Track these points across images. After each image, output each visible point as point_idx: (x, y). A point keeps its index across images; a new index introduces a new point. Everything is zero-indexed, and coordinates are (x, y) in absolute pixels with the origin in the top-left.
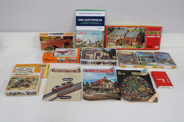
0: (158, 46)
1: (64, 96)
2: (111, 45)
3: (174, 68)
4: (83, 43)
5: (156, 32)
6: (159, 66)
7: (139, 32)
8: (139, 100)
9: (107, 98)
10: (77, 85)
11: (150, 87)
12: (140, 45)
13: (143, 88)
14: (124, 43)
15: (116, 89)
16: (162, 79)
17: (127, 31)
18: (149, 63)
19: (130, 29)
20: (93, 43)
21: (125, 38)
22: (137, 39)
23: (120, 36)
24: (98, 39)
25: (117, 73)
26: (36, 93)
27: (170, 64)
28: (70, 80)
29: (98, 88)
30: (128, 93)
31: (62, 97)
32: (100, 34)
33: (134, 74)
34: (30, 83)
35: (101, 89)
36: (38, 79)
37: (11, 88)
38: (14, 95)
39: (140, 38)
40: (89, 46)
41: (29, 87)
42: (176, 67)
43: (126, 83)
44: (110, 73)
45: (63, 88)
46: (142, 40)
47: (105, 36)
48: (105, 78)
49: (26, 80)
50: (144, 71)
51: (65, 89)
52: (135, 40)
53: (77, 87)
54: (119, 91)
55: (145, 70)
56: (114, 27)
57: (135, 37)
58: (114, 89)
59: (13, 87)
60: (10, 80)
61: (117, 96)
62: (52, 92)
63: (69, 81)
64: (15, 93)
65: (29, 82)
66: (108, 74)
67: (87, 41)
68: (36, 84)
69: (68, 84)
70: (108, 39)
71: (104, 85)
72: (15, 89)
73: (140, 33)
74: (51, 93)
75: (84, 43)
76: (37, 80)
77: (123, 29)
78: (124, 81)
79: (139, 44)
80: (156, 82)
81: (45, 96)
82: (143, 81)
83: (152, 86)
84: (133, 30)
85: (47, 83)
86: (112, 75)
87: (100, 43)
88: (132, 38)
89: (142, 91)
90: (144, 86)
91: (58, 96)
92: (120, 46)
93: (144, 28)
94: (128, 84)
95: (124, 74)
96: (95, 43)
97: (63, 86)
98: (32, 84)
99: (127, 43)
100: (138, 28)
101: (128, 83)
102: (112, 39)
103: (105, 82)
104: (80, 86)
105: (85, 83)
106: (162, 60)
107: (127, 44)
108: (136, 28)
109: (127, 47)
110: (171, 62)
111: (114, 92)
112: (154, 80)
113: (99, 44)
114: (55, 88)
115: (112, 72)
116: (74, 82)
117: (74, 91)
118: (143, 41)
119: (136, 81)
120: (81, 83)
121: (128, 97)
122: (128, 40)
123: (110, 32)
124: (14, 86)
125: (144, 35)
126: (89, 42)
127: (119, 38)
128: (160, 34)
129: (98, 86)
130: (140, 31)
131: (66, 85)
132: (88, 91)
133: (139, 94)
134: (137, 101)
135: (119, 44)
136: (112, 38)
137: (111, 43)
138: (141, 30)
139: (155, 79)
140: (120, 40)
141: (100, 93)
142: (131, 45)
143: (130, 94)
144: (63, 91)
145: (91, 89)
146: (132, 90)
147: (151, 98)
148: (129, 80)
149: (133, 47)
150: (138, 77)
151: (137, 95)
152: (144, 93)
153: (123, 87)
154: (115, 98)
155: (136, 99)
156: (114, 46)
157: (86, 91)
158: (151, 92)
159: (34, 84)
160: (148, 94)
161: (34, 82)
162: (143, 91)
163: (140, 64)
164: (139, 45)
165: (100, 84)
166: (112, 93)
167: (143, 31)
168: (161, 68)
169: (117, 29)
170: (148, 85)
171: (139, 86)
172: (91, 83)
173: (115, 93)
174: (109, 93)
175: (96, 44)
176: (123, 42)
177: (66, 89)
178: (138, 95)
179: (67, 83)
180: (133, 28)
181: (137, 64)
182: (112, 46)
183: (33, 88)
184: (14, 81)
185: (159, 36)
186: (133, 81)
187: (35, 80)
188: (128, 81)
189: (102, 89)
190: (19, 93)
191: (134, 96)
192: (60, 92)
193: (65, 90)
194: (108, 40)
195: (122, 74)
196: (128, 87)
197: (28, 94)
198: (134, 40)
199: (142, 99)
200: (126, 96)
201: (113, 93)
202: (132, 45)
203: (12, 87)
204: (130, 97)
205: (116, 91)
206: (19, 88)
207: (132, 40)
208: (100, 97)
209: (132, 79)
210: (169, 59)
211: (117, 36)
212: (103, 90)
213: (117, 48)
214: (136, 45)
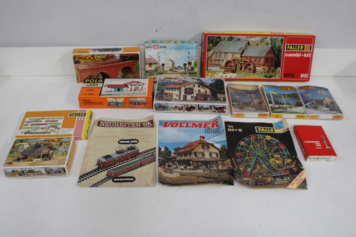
0: (307, 74)
1: (120, 176)
2: (215, 72)
3: (339, 118)
4: (159, 67)
5: (304, 46)
6: (309, 115)
7: (270, 46)
8: (269, 184)
9: (207, 180)
10: (148, 154)
11: (292, 158)
12: (271, 72)
13: (277, 159)
14: (241, 68)
15: (223, 161)
16: (314, 142)
17: (245, 43)
18: (290, 107)
19: (253, 39)
20: (179, 67)
21: (242, 58)
22: (267, 59)
23: (233, 54)
24: (189, 58)
25: (227, 128)
26: (65, 171)
27: (331, 111)
28: (132, 143)
29: (189, 159)
30: (249, 170)
31: (116, 178)
32: (193, 48)
33: (261, 131)
34: (52, 150)
35: (195, 161)
36: (70, 141)
37: (14, 160)
38: (21, 175)
39: (272, 59)
40: (172, 72)
41: (50, 159)
42: (343, 117)
43: (243, 149)
44: (213, 128)
45: (120, 160)
46: (275, 62)
47: (203, 54)
48: (202, 139)
49: (45, 145)
50: (280, 125)
51: (122, 161)
52: (262, 61)
53: (146, 157)
54: (230, 166)
55: (281, 122)
56: (221, 36)
57: (262, 56)
58: (219, 162)
59: (19, 160)
60: (14, 144)
61: (225, 175)
62: (98, 169)
63: (131, 145)
64: (23, 172)
65: (51, 148)
66: (208, 131)
67: (167, 62)
68: (65, 153)
69: (129, 152)
71: (201, 152)
72: (22, 163)
73: (272, 47)
74: (95, 170)
75: (161, 67)
76: (66, 144)
77: (239, 40)
78: (240, 146)
79: (269, 69)
80: (303, 148)
81: (83, 177)
82: (277, 144)
83: (296, 155)
84: (259, 42)
85: (87, 149)
86: (217, 132)
87: (193, 67)
88: (256, 58)
89: (275, 165)
90: (280, 154)
91: (109, 177)
92: (231, 74)
93: (280, 38)
94: (248, 151)
95: (240, 130)
96: (182, 66)
97: (119, 155)
98: (56, 153)
99: (246, 68)
100: (269, 38)
101: (248, 149)
102: (216, 60)
103: (203, 147)
104: (153, 155)
105: (163, 149)
106: (314, 101)
107: (246, 71)
108: (263, 37)
109: (245, 77)
110: (333, 107)
111: (220, 167)
112: (299, 142)
113: (190, 68)
114: (104, 160)
115: (217, 126)
116: (141, 147)
117: (141, 165)
118: (277, 65)
119: (264, 146)
120: (154, 149)
121: (248, 179)
122: (249, 61)
123: (213, 46)
124: (21, 156)
125: (280, 51)
126: (170, 64)
127: (231, 58)
128: (310, 50)
129: (189, 156)
130: (271, 44)
131: (125, 153)
132: (169, 166)
133: (270, 173)
134: (266, 187)
135: (231, 69)
136: (216, 59)
137: (214, 69)
138: (273, 42)
139: (301, 141)
140: (232, 61)
141: (193, 169)
142: (255, 71)
143: (252, 172)
144: (119, 166)
145: (175, 161)
146: (256, 163)
147: (294, 181)
148: (250, 142)
149: (257, 75)
150: (268, 138)
151: (265, 175)
152: (280, 170)
153: (238, 158)
154: (222, 180)
155: (263, 182)
156: (221, 74)
157: (165, 165)
158: (293, 168)
159: (60, 152)
160: (288, 172)
161: (61, 149)
162: (279, 167)
163: (272, 110)
164: (269, 72)
165: (193, 151)
166: (216, 171)
167: (278, 44)
168: (313, 118)
169: (226, 39)
170: (287, 153)
171: (270, 154)
172: (175, 149)
173: (222, 170)
174: (211, 170)
175: (185, 68)
176: (239, 66)
177: (125, 163)
178: (267, 174)
179: (126, 149)
180: (258, 38)
181: (266, 111)
183: (59, 161)
184: (21, 147)
185: (310, 54)
186: (258, 146)
187: (63, 144)
188: (248, 144)
189: (197, 162)
190: (31, 171)
191: (260, 177)
192: (112, 167)
193: (122, 164)
194: (208, 61)
195: (236, 130)
196: (247, 158)
197: (49, 172)
198: (259, 61)
199: (276, 183)
200: (245, 177)
201: (219, 170)
202: (255, 72)
203: (16, 160)
204: (252, 178)
205: (225, 165)
206: (31, 162)
207: (255, 61)
208: (193, 178)
209: (256, 140)
210: (327, 100)
211: (226, 53)
212: (199, 163)
213: (226, 77)
214: (263, 71)
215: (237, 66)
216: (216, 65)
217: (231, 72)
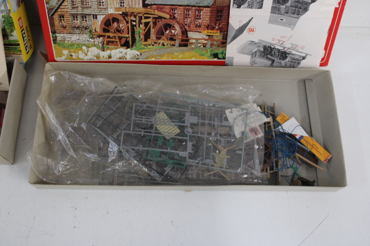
2: (79, 46)
14: (147, 36)
21: (148, 10)
22: (215, 12)
52: (205, 16)
57: (205, 4)
70: (56, 17)
79: (225, 38)
88: (187, 7)
92: (123, 50)
99: (160, 34)
102: (74, 16)
107: (161, 41)
122: (167, 16)
127: (117, 9)
135: (120, 38)
136: (74, 12)
137: (75, 38)
140: (121, 18)
142: (185, 43)
149: (193, 53)
156: (94, 50)
164: (223, 44)
176: (140, 30)
182: (81, 49)
194: (51, 18)
198: (197, 17)
202: (186, 45)
207: (186, 16)
213: (110, 57)
214: (209, 43)
215: (137, 30)
216: (78, 28)
217: (122, 46)
